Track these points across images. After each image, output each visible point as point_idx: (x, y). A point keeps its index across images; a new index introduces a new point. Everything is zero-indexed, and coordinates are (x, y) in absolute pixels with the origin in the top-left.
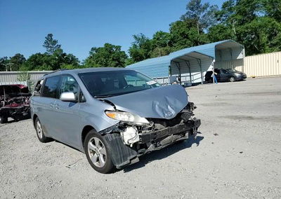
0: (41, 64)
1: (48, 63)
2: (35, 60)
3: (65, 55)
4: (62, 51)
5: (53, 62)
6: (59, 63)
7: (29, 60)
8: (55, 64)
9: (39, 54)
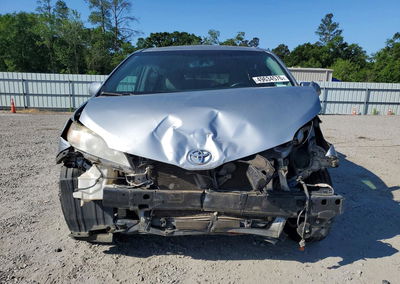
0: (307, 60)
1: (317, 58)
2: (300, 54)
3: (345, 45)
4: (342, 39)
5: (324, 56)
6: (332, 58)
7: (294, 53)
8: (327, 60)
9: (308, 45)
